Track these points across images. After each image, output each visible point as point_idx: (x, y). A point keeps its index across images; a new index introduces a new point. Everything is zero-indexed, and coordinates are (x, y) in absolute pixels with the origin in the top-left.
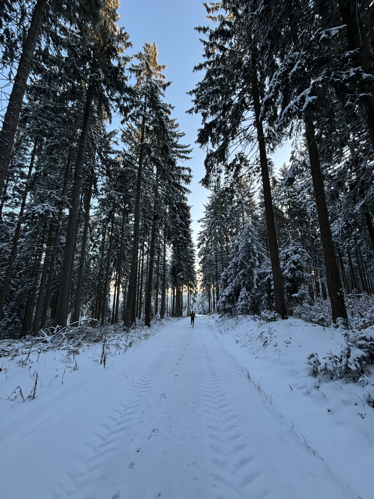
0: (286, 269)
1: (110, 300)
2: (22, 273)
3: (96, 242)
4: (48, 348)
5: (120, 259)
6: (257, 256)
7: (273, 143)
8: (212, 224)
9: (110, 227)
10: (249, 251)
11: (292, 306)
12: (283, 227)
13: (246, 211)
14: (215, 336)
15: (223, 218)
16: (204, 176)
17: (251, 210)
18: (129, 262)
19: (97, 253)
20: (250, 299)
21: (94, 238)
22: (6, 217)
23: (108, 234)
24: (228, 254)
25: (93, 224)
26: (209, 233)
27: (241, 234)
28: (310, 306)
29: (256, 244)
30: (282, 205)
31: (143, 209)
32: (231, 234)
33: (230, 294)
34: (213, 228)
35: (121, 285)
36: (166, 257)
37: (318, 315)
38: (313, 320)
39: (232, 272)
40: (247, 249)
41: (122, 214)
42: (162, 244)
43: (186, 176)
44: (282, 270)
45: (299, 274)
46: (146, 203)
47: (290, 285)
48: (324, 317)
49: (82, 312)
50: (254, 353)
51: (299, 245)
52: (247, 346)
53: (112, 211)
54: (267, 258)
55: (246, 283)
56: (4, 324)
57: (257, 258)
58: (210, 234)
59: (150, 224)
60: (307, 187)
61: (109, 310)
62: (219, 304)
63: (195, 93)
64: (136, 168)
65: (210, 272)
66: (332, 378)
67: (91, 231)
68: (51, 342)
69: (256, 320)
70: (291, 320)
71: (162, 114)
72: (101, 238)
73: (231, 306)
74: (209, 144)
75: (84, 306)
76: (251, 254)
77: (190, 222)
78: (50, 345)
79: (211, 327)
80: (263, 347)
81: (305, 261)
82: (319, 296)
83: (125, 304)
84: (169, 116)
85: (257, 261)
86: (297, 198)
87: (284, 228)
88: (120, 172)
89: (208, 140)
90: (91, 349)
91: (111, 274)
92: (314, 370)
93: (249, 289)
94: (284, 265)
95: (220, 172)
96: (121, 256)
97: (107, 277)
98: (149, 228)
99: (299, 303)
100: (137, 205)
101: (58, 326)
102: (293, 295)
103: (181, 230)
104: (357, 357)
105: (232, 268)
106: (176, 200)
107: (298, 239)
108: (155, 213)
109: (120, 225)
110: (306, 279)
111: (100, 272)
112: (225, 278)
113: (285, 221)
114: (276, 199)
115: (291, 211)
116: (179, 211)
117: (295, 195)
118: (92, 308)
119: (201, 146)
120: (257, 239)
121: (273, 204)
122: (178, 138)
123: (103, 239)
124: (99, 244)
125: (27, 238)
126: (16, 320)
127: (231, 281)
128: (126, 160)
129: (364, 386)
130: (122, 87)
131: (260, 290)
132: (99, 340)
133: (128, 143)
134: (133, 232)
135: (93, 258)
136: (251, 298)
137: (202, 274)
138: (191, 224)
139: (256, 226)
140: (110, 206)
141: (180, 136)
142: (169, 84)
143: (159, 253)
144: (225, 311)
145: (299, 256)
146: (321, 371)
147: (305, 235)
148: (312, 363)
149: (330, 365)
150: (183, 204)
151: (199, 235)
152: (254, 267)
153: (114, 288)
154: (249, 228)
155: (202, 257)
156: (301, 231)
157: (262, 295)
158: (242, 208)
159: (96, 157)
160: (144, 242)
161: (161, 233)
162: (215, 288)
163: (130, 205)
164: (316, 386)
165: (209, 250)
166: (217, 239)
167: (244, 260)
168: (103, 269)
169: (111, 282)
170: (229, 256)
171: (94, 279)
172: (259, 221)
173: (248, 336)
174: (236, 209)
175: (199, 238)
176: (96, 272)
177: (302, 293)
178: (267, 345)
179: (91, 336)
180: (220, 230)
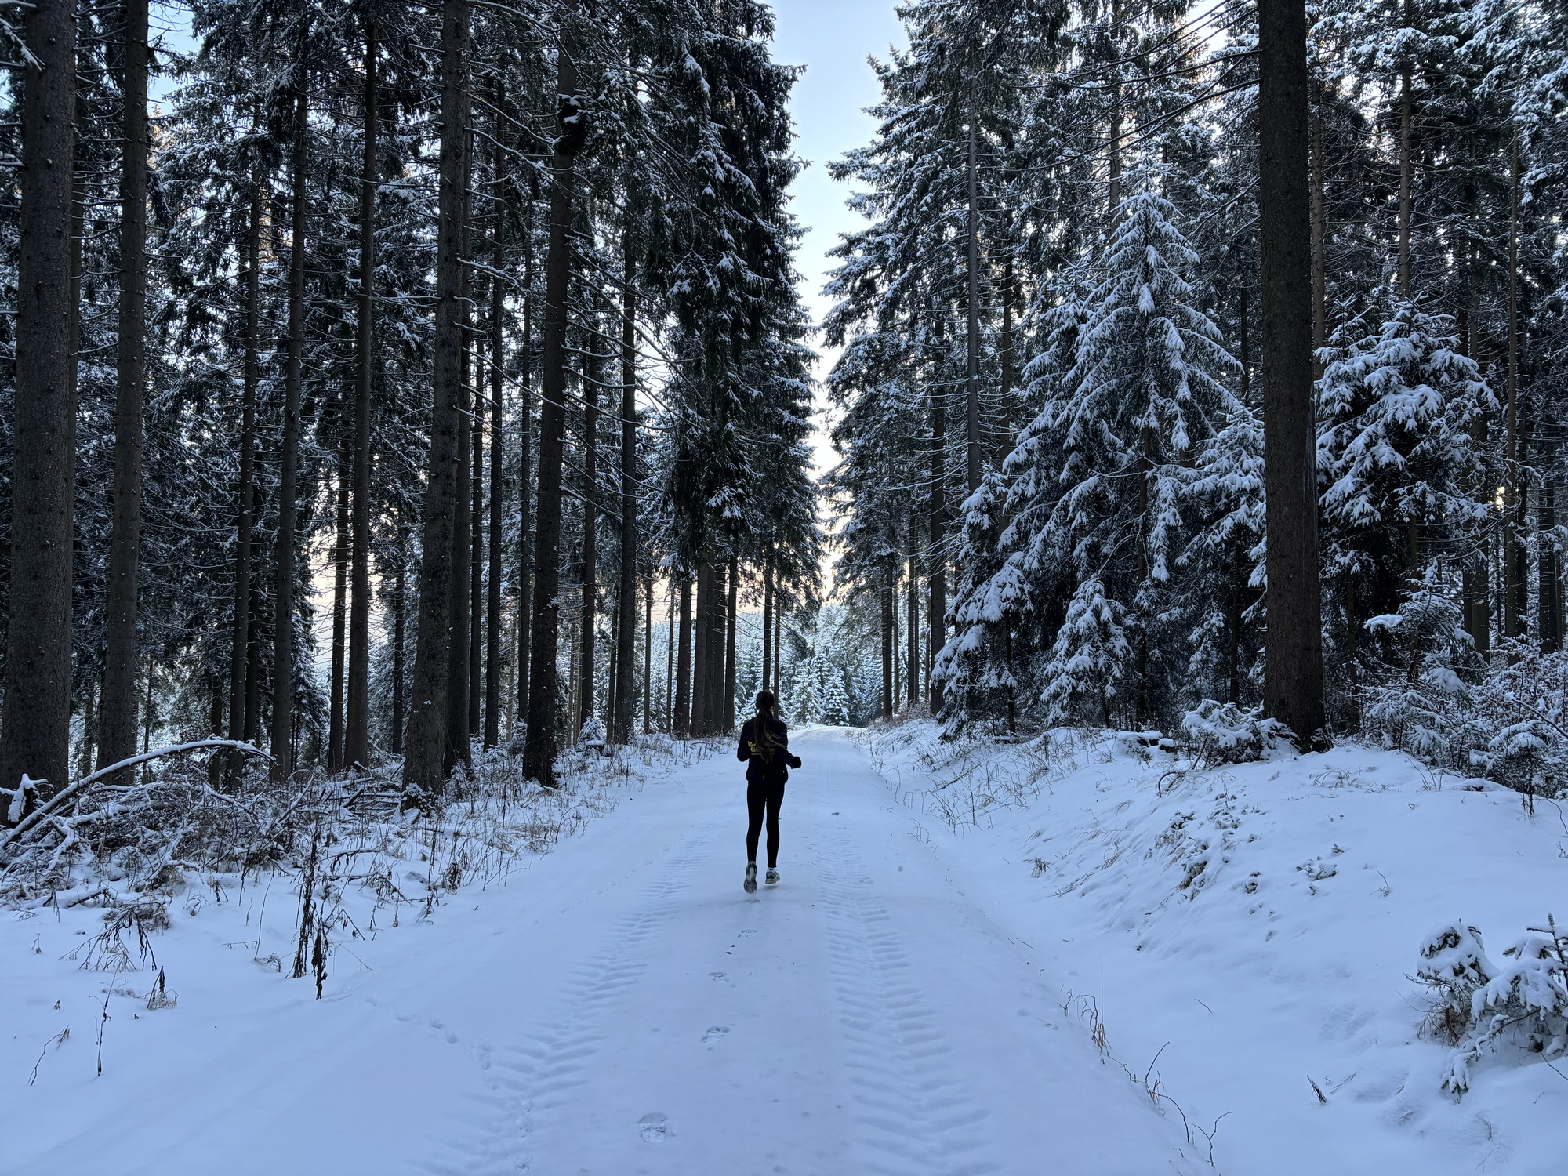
0: (1345, 470)
1: (310, 641)
3: (202, 293)
5: (361, 398)
6: (1184, 391)
8: (923, 191)
9: (281, 198)
10: (1139, 362)
11: (1355, 679)
12: (1353, 212)
13: (1136, 104)
15: (990, 149)
17: (1166, 104)
18: (412, 421)
19: (213, 358)
20: (1123, 642)
21: (187, 264)
23: (276, 241)
24: (1012, 377)
25: (175, 173)
27: (1094, 256)
28: (1463, 686)
29: (1184, 322)
30: (1363, 69)
31: (489, 80)
32: (1040, 257)
33: (1005, 612)
34: (926, 219)
35: (371, 557)
36: (639, 395)
37: (1505, 731)
38: (1474, 757)
39: (1030, 490)
40: (1128, 350)
41: (352, 111)
42: (613, 311)
44: (1322, 478)
45: (1419, 503)
46: (508, 38)
47: (1357, 567)
48: (1536, 741)
49: (151, 709)
50: (1129, 926)
51: (1439, 333)
52: (1093, 887)
53: (292, 93)
54: (1237, 405)
55: (1106, 549)
57: (1183, 404)
58: (908, 254)
59: (534, 180)
61: (311, 694)
62: (946, 667)
65: (901, 486)
66: (1539, 1047)
67: (164, 221)
69: (1147, 758)
72: (234, 266)
73: (1011, 681)
75: (159, 671)
76: (1149, 379)
77: (785, 176)
79: (892, 788)
80: (1178, 895)
81: (1463, 429)
82: (1522, 627)
83: (399, 662)
85: (1180, 423)
86: (1463, 27)
87: (1359, 223)
90: (235, 900)
91: (313, 491)
92: (1447, 1012)
93: (1118, 586)
94: (1338, 449)
97: (287, 508)
98: (531, 210)
99: (1399, 664)
100: (449, 54)
101: (27, 781)
102: (1372, 622)
103: (732, 225)
105: (1027, 464)
106: (695, 28)
107: (1435, 293)
108: (570, 110)
109: (348, 187)
110: (1459, 536)
111: (244, 475)
112: (986, 523)
113: (1367, 178)
114: (1330, 31)
115: (1415, 110)
116: (717, 98)
118: (206, 683)
120: (1189, 288)
121: (1308, 59)
123: (245, 276)
124: (220, 303)
127: (1022, 542)
131: (1184, 590)
132: (274, 855)
134: (427, 235)
135: (195, 391)
136: (1131, 633)
137: (846, 496)
138: (788, 190)
139: (1191, 209)
140: (271, 56)
143: (593, 366)
144: (977, 704)
145: (1433, 397)
146: (1487, 1011)
147: (1479, 270)
148: (1447, 974)
149: (1535, 986)
150: (746, 53)
151: (840, 262)
152: (1161, 461)
153: (332, 572)
154: (1146, 222)
155: (855, 396)
156: (1459, 241)
157: (1195, 620)
158: (1113, 86)
160: (498, 297)
161: (604, 238)
162: (921, 580)
163: (404, 51)
164: (1452, 1086)
165: (897, 357)
166: (946, 283)
167: (1102, 415)
168: (260, 456)
169: (311, 534)
170: (1014, 390)
171: (207, 520)
172: (1212, 172)
173: (1099, 840)
174: (1073, 94)
175: (836, 281)
176: (219, 477)
177: (1425, 612)
178: (1202, 883)
179: (224, 832)
180: (971, 228)
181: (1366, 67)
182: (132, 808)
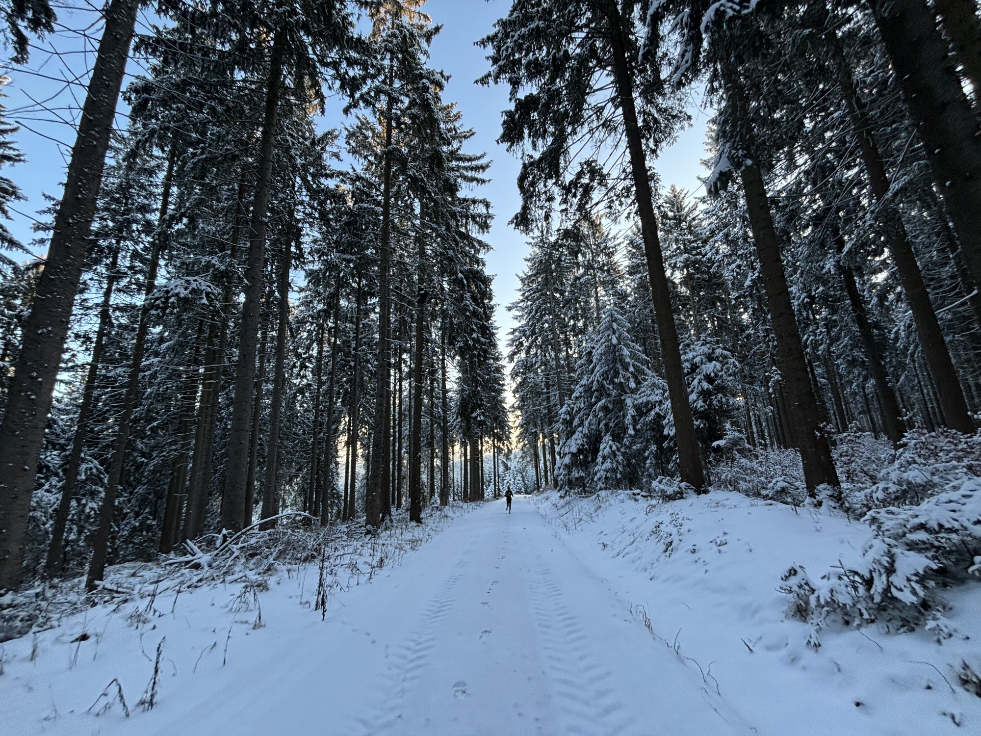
0: (692, 392)
1: (338, 474)
2: (157, 427)
3: (305, 359)
4: (201, 580)
5: (355, 390)
6: (631, 369)
7: (654, 138)
8: (537, 312)
9: (331, 328)
10: (614, 361)
11: (713, 465)
13: (602, 283)
14: (556, 536)
15: (557, 299)
16: (518, 209)
17: (612, 282)
18: (373, 396)
19: (308, 380)
20: (621, 457)
21: (300, 350)
22: (118, 313)
23: (329, 340)
24: (571, 369)
25: (298, 322)
26: (530, 331)
27: (594, 329)
29: (629, 347)
31: (397, 287)
32: (576, 331)
33: (578, 449)
34: (538, 321)
35: (359, 443)
36: (447, 383)
37: (774, 481)
38: (764, 492)
39: (582, 406)
40: (610, 357)
41: (354, 299)
42: (438, 356)
43: (480, 216)
45: (720, 402)
46: (403, 275)
47: (702, 426)
49: (284, 501)
50: (646, 570)
51: (716, 344)
52: (627, 554)
53: (335, 296)
54: (650, 373)
55: (611, 425)
56: (125, 533)
57: (631, 373)
58: (533, 333)
60: (721, 230)
61: (338, 493)
62: (558, 471)
63: (493, 43)
64: (378, 204)
65: (537, 408)
66: (847, 623)
67: (292, 335)
68: (210, 566)
69: (638, 500)
70: (715, 495)
71: (426, 89)
72: (316, 349)
73: (583, 474)
74: (527, 142)
75: (287, 487)
76: (619, 366)
77: (492, 309)
78: (206, 572)
79: (544, 517)
80: (663, 556)
81: (730, 375)
83: (368, 480)
84: (440, 93)
85: (632, 380)
86: (703, 252)
88: (347, 214)
89: (523, 137)
90: (295, 577)
91: (340, 422)
92: (798, 606)
93: (617, 438)
95: (550, 199)
96: (357, 384)
97: (329, 428)
98: (411, 327)
99: (727, 458)
100: (383, 281)
101: (224, 531)
102: (714, 444)
103: (476, 324)
104: (914, 572)
105: (580, 397)
106: (461, 265)
108: (421, 289)
109: (351, 322)
111: (316, 417)
112: (568, 418)
113: (679, 300)
115: (692, 279)
116: (469, 285)
117: (698, 248)
118: (302, 491)
119: (510, 147)
120: (628, 335)
122: (460, 142)
123: (320, 352)
124: (311, 362)
125: (165, 355)
126: (149, 522)
127: (581, 424)
128: (357, 189)
129: (939, 641)
130: (342, 35)
131: (640, 438)
132: (313, 557)
133: (361, 155)
134: (377, 336)
135: (301, 391)
136: (624, 454)
137: (518, 413)
138: (494, 314)
140: (329, 285)
141: (465, 137)
142: (437, 29)
143: (433, 372)
144: (571, 484)
145: (719, 366)
146: (819, 606)
147: (721, 326)
148: (794, 588)
149: (841, 593)
150: (477, 272)
151: (512, 337)
152: (626, 393)
153: (345, 449)
154: (612, 315)
155: (519, 380)
156: (711, 317)
157: (646, 448)
158: (594, 277)
159: (297, 185)
160: (401, 354)
161: (435, 334)
162: (546, 440)
163: (370, 280)
164: (812, 644)
165: (532, 365)
166: (546, 341)
167: (604, 379)
168: (322, 411)
169: (339, 437)
170: (572, 374)
171: (304, 434)
172: (629, 301)
173: (626, 534)
174: (581, 280)
175: (510, 342)
176: (308, 419)
177: (734, 439)
178: (672, 550)
179: (295, 549)
180: (553, 323)
181: (674, 267)
182: (261, 540)
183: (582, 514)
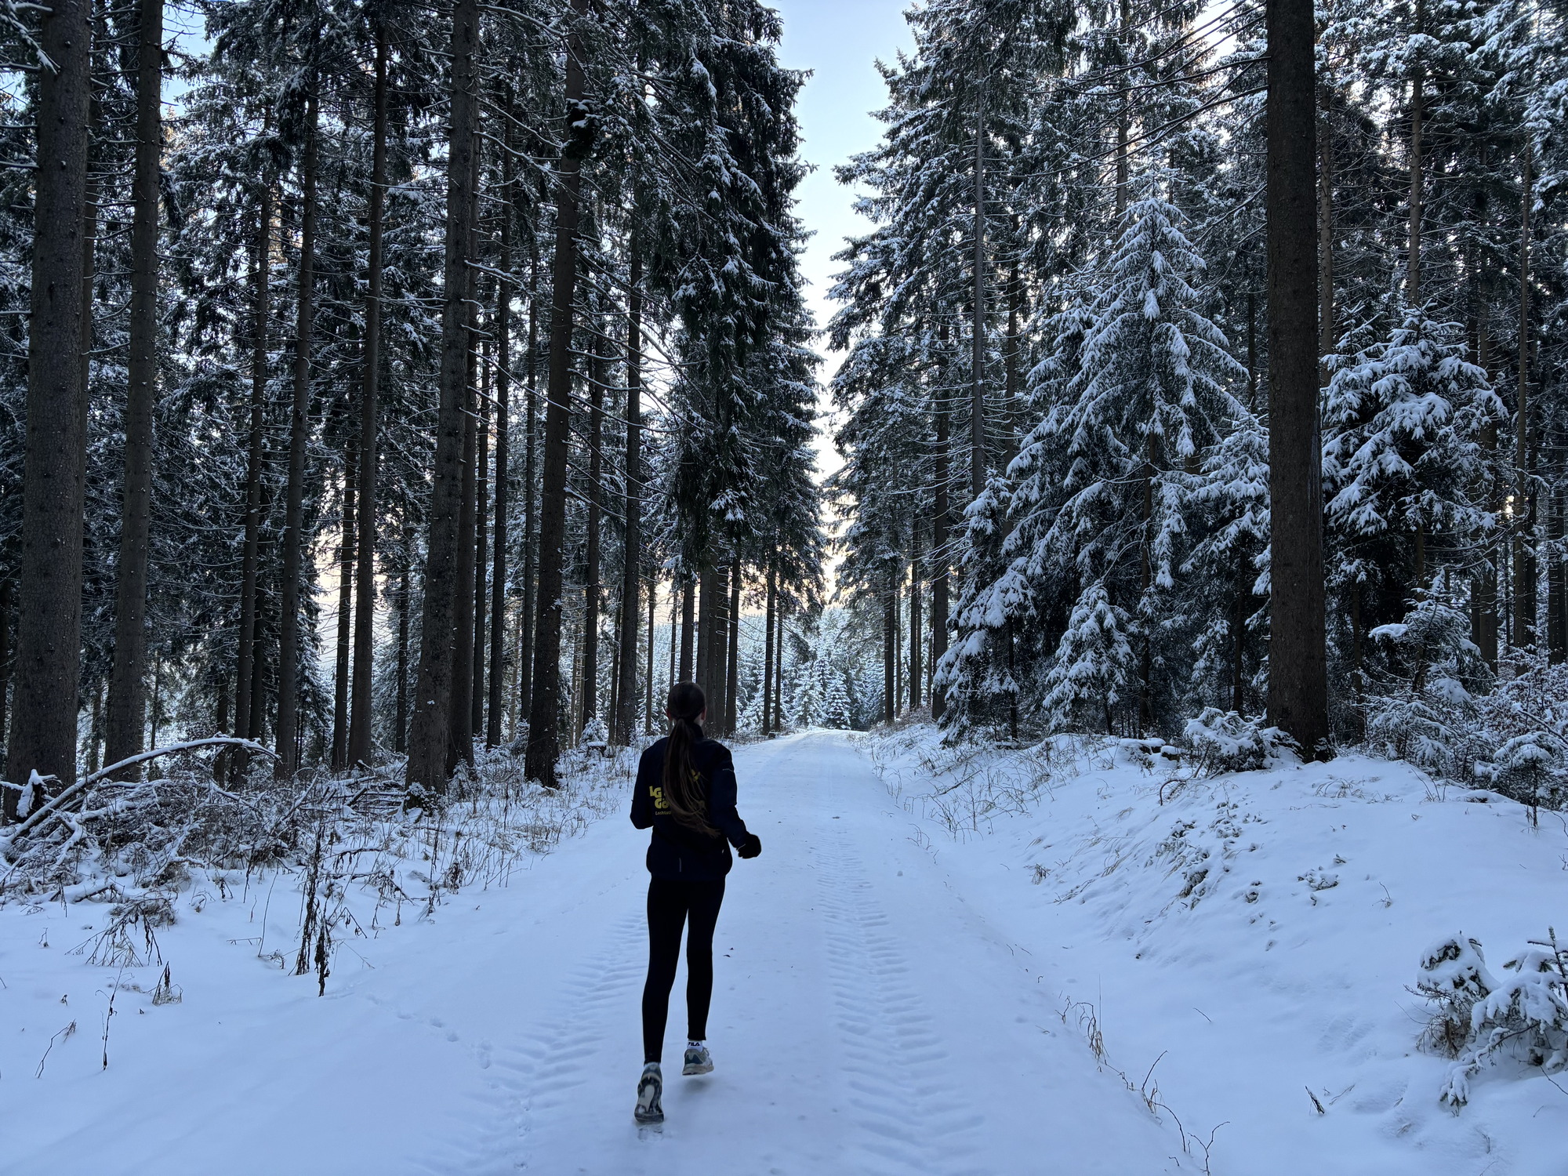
0: (1351, 478)
1: (315, 640)
3: (212, 293)
5: (368, 399)
6: (1188, 398)
8: (929, 195)
9: (291, 200)
10: (1144, 368)
11: (1360, 688)
12: (1361, 218)
13: (1144, 109)
14: (918, 842)
15: (998, 154)
17: (1175, 109)
18: (418, 421)
19: (223, 358)
20: (1126, 648)
21: (198, 264)
24: (1017, 382)
25: (186, 174)
27: (1101, 261)
28: (1468, 696)
29: (1190, 328)
30: (1374, 75)
31: (498, 84)
33: (1008, 618)
34: (933, 223)
35: (376, 557)
36: (643, 398)
37: (1511, 742)
38: (1479, 769)
39: (1034, 495)
40: (1133, 356)
41: (363, 114)
42: (619, 313)
44: (1328, 486)
45: (1427, 512)
46: (518, 42)
47: (1362, 576)
48: (1542, 753)
49: (158, 706)
50: (1129, 934)
51: (1448, 340)
52: (1093, 895)
53: (303, 95)
54: (1243, 412)
55: (1111, 555)
57: (1188, 410)
58: (914, 259)
59: (541, 182)
61: (316, 692)
62: (949, 672)
65: (904, 490)
66: (1539, 1061)
67: (176, 222)
69: (1150, 765)
72: (244, 267)
73: (1012, 686)
76: (1154, 385)
77: (791, 179)
79: (893, 793)
80: (1178, 904)
81: (1472, 437)
82: (1531, 637)
83: (403, 662)
85: (1186, 429)
86: (1475, 33)
87: (1369, 228)
90: (239, 896)
91: (319, 491)
92: (1447, 1024)
93: (1121, 593)
94: (1344, 456)
97: (293, 507)
98: (537, 212)
99: (1404, 673)
100: (459, 58)
101: (35, 777)
102: (1377, 631)
103: (738, 229)
105: (1031, 470)
106: (703, 33)
107: (1445, 300)
108: (578, 115)
110: (1466, 545)
111: (252, 474)
112: (990, 528)
113: (1376, 183)
114: (1341, 37)
115: (1426, 116)
116: (724, 101)
118: (212, 681)
120: (1195, 294)
121: (1317, 65)
123: (255, 277)
124: (230, 303)
127: (1025, 547)
131: (1188, 597)
134: (435, 237)
135: (205, 391)
136: (1134, 640)
137: (849, 500)
138: (794, 194)
139: (1197, 214)
140: (283, 60)
143: (598, 369)
144: (979, 709)
145: (1441, 405)
146: (1486, 1024)
147: (1489, 278)
148: (1447, 986)
149: (1536, 999)
150: (753, 58)
151: (845, 266)
152: (1166, 467)
153: (337, 571)
154: (1153, 227)
155: (859, 400)
156: (1469, 247)
157: (1199, 627)
158: (1122, 90)
160: (505, 299)
161: (610, 241)
162: (924, 584)
163: (414, 54)
164: (1450, 1098)
165: (901, 361)
166: (952, 287)
167: (1106, 421)
168: (267, 456)
169: (317, 533)
170: (1019, 395)
171: (215, 519)
172: (1219, 178)
173: (1100, 847)
174: (1081, 99)
175: (841, 285)
176: (227, 476)
177: (1431, 622)
178: (1202, 892)
179: (230, 829)
180: (977, 232)
181: (1376, 73)
182: (139, 804)
183: (995, 791)
